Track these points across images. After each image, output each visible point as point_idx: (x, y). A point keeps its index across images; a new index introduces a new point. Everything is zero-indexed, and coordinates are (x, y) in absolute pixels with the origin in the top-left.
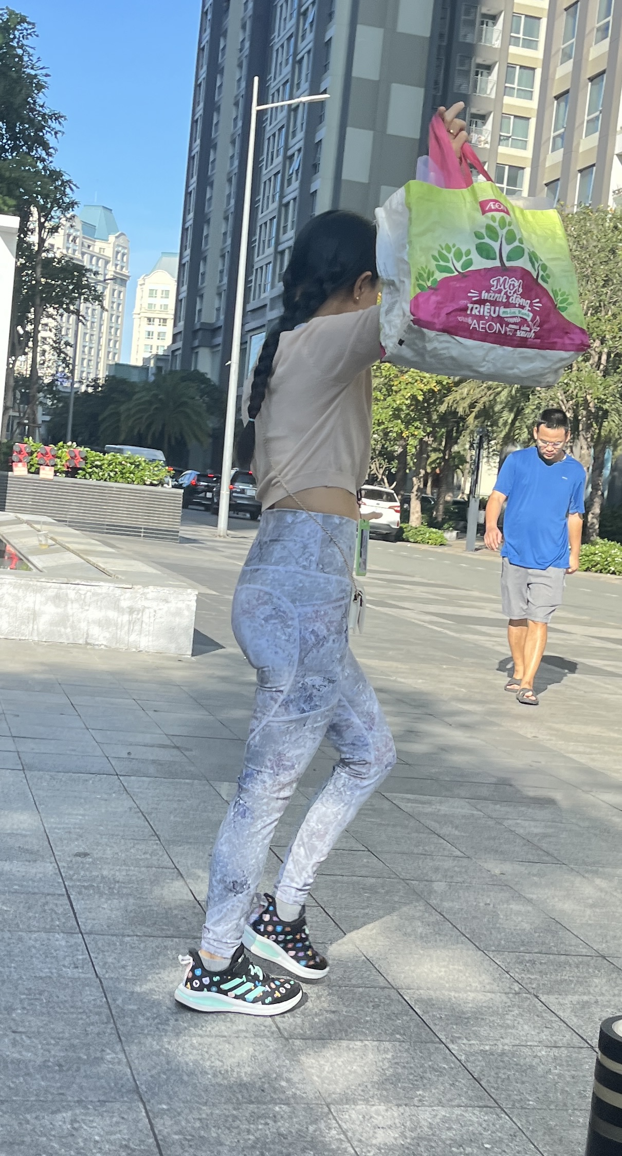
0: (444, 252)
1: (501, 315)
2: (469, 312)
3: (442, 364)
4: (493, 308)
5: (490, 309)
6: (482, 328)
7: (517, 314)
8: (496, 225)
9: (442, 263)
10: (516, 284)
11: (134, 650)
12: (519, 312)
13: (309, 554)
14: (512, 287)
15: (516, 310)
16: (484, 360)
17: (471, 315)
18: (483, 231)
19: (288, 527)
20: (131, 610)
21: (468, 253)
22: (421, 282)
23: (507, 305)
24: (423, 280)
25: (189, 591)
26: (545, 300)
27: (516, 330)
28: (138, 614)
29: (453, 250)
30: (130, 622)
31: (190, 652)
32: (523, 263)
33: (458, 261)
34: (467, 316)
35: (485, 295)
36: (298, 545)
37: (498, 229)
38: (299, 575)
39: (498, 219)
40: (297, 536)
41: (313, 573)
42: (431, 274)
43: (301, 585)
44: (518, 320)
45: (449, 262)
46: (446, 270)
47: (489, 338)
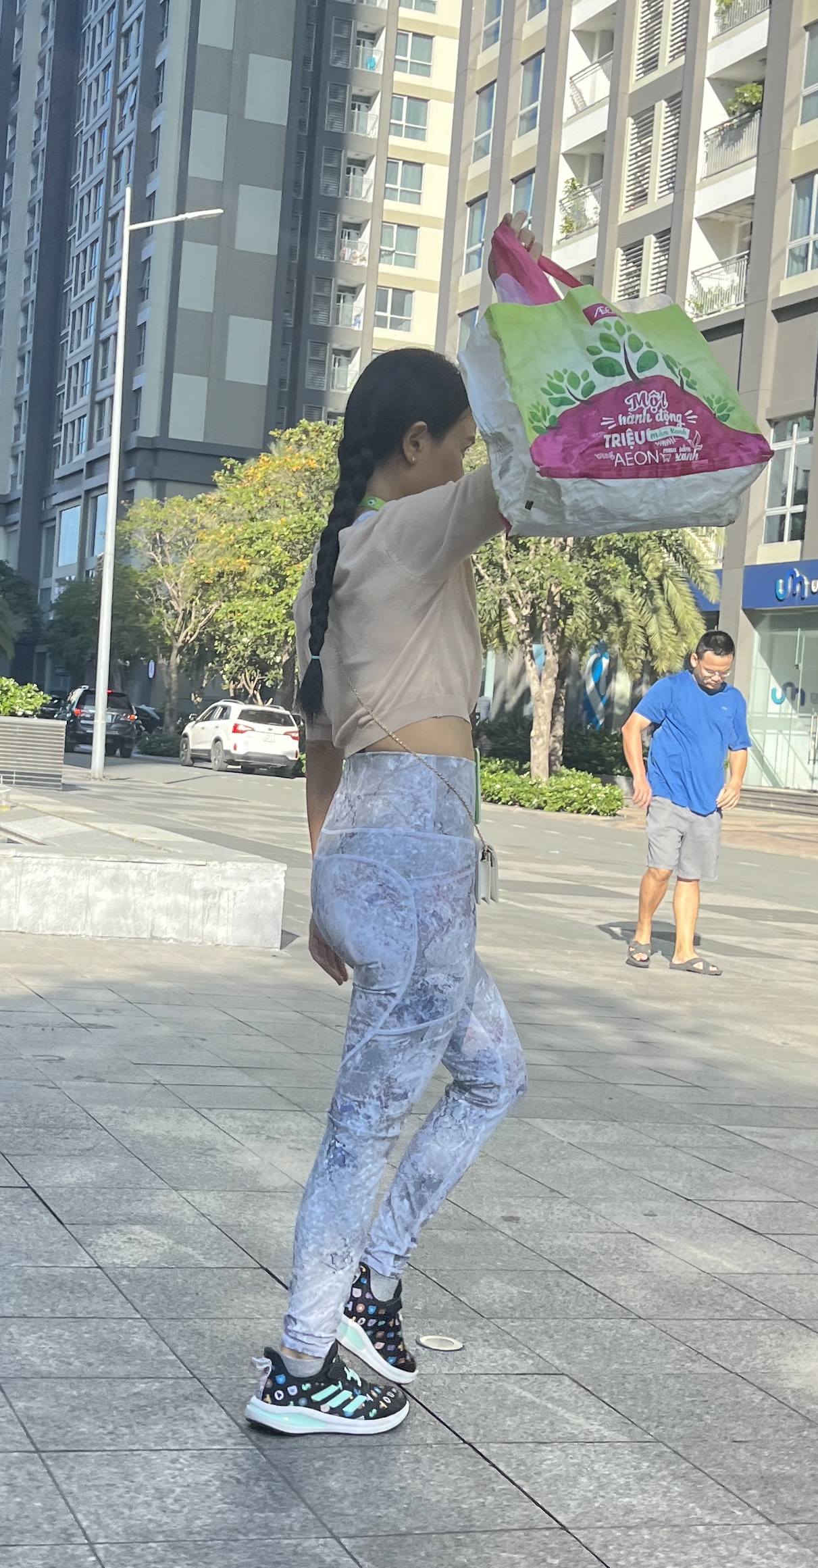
0: (555, 381)
1: (650, 439)
2: (607, 446)
4: (636, 433)
5: (634, 436)
6: (630, 461)
7: (670, 434)
8: (613, 332)
9: (556, 395)
10: (659, 397)
12: (672, 431)
13: (422, 810)
14: (654, 403)
15: (668, 429)
16: (641, 502)
17: (611, 449)
18: (599, 344)
19: (391, 775)
21: (586, 375)
22: (536, 423)
23: (655, 425)
24: (539, 421)
26: (699, 409)
27: (673, 455)
29: (566, 376)
32: (660, 370)
33: (576, 388)
34: (608, 451)
35: (622, 420)
36: (407, 799)
37: (616, 336)
38: (410, 839)
39: (613, 325)
40: (404, 787)
41: (429, 835)
42: (545, 412)
43: (415, 852)
44: (674, 441)
45: (564, 392)
46: (562, 402)
47: (642, 473)
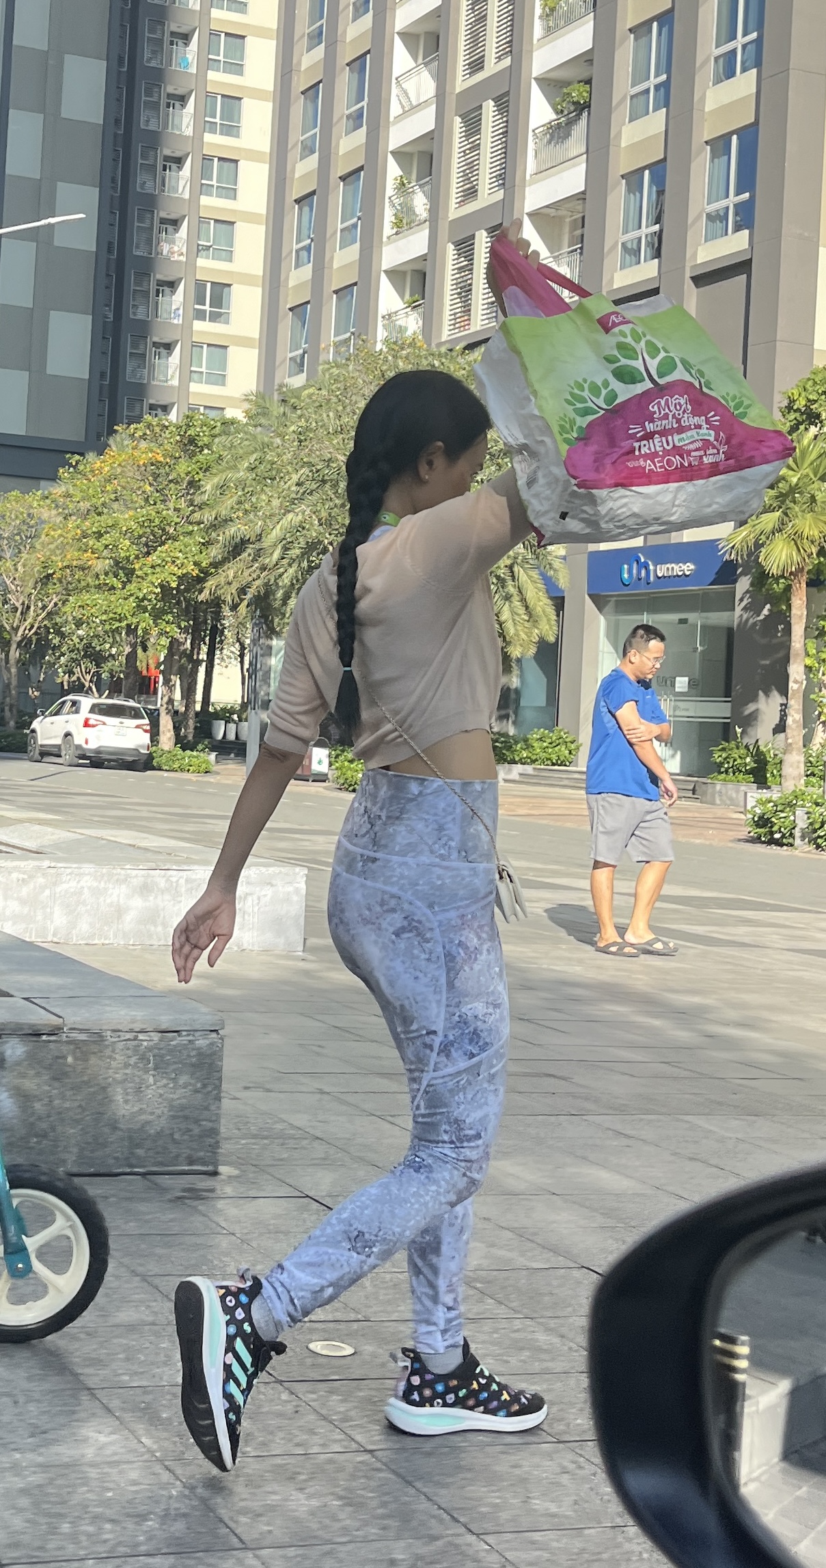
0: (576, 391)
1: (677, 444)
2: (637, 453)
3: (624, 526)
4: (664, 439)
5: (661, 441)
6: (660, 467)
7: (697, 437)
8: (629, 340)
9: (579, 405)
10: (682, 401)
12: (698, 433)
13: (446, 838)
14: (678, 407)
15: (694, 432)
16: (674, 506)
17: (641, 456)
18: (616, 353)
19: (414, 800)
21: (606, 384)
22: (565, 436)
23: (681, 430)
24: (568, 433)
26: (720, 410)
27: (701, 457)
29: (586, 386)
32: (679, 374)
33: (598, 397)
34: (638, 458)
35: (650, 427)
36: (430, 826)
37: (633, 343)
38: (435, 869)
39: (628, 334)
40: (428, 814)
41: (454, 864)
42: (573, 422)
43: (439, 882)
44: (699, 444)
45: (587, 402)
46: (586, 412)
47: (672, 477)
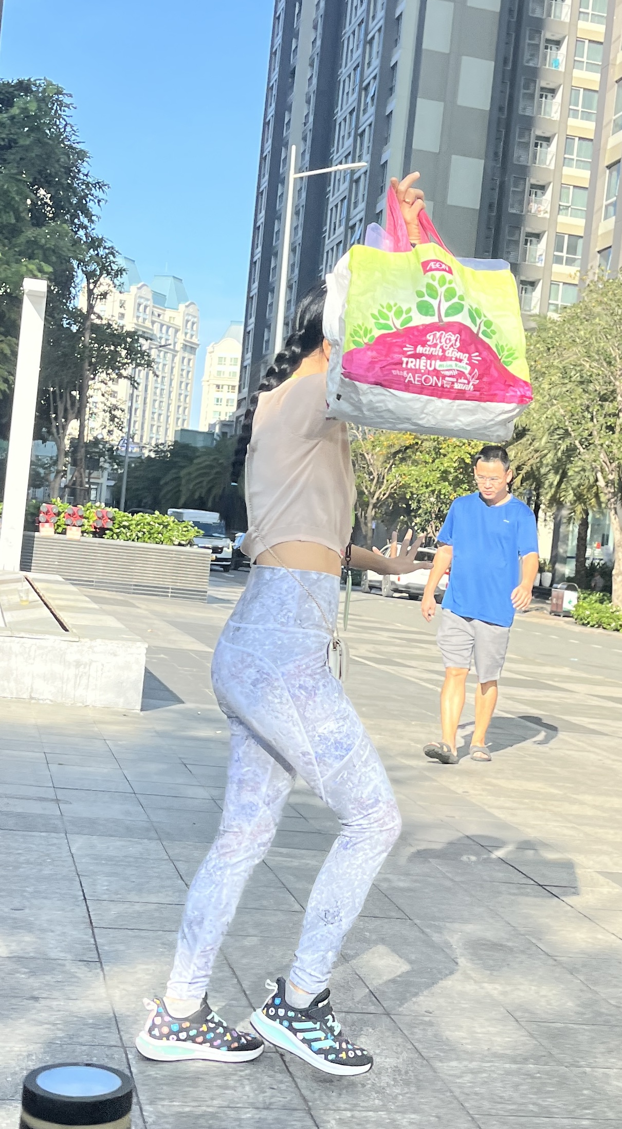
0: (385, 311)
1: (438, 368)
2: (404, 365)
3: (382, 417)
4: (428, 361)
5: (426, 363)
6: (418, 381)
7: (454, 367)
8: (436, 284)
9: (382, 321)
10: (453, 338)
11: (81, 705)
12: (456, 365)
13: (285, 611)
14: (448, 341)
15: (453, 363)
16: (422, 413)
17: (406, 368)
18: (424, 290)
19: (266, 584)
20: (78, 664)
21: (409, 310)
22: (356, 338)
23: (444, 358)
24: (359, 337)
25: (139, 644)
26: (485, 353)
27: (453, 383)
28: (85, 668)
29: (394, 309)
30: (76, 676)
31: (139, 707)
32: (462, 318)
33: (398, 319)
34: (403, 370)
35: (420, 349)
36: (276, 602)
37: (437, 286)
38: (277, 633)
39: (437, 278)
40: (275, 593)
41: (291, 629)
42: (368, 331)
43: (280, 642)
44: (455, 373)
45: (388, 320)
46: (386, 327)
47: (425, 391)
